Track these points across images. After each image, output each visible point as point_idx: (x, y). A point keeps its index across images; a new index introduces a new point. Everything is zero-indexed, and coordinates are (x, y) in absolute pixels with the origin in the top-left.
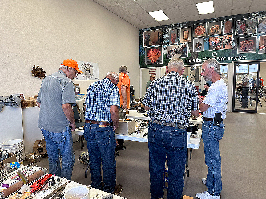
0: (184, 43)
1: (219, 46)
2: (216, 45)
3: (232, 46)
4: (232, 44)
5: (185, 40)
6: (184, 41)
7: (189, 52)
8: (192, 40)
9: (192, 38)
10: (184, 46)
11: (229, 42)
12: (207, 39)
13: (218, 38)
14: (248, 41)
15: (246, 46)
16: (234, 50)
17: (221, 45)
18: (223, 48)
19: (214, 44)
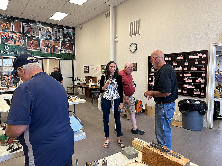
1: (10, 41)
2: (8, 40)
11: (19, 40)
13: (9, 34)
14: (34, 41)
15: (33, 45)
16: (24, 47)
17: (12, 40)
18: (14, 43)
19: (5, 39)
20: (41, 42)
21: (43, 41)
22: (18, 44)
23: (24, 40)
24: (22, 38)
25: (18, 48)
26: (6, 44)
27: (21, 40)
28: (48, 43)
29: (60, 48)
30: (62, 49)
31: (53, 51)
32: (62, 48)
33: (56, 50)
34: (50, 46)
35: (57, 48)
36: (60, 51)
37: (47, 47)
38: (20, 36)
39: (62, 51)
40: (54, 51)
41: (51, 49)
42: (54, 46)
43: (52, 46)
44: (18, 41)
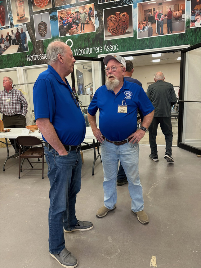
0: (19, 24)
1: (74, 26)
2: (70, 26)
3: (95, 25)
4: (95, 22)
5: (21, 18)
6: (19, 21)
7: (29, 42)
8: (32, 19)
9: (31, 13)
10: (20, 31)
11: (90, 19)
12: (53, 14)
13: (72, 12)
14: (120, 14)
15: (116, 24)
16: (99, 34)
17: (78, 25)
18: (81, 30)
19: (66, 24)
20: (135, 12)
21: (141, 6)
22: (88, 30)
23: (99, 16)
24: (95, 12)
25: (88, 39)
26: (67, 35)
27: (93, 20)
28: (154, 10)
29: (187, 16)
30: (194, 18)
31: (165, 30)
32: (193, 14)
33: (176, 24)
34: (159, 15)
35: (179, 18)
36: (188, 23)
37: (151, 20)
38: (91, 9)
39: (194, 21)
40: (170, 29)
41: (160, 25)
42: (170, 15)
43: (165, 15)
44: (87, 23)
